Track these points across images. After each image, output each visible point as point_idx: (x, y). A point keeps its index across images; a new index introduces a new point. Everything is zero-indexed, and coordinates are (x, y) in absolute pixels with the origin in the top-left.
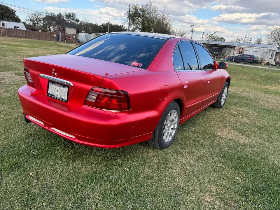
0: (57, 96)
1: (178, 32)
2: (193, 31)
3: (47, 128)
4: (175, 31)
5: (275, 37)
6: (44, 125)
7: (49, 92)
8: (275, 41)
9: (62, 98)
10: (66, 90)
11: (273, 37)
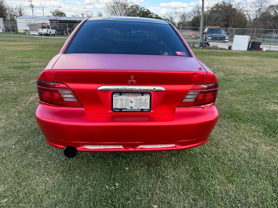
0: (131, 107)
1: (14, 8)
2: (32, 6)
3: (131, 149)
4: (10, 6)
5: (112, 11)
6: (125, 148)
7: (114, 107)
8: (112, 14)
9: (141, 108)
10: (147, 97)
11: (110, 11)
